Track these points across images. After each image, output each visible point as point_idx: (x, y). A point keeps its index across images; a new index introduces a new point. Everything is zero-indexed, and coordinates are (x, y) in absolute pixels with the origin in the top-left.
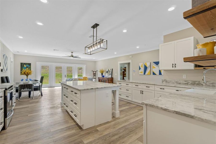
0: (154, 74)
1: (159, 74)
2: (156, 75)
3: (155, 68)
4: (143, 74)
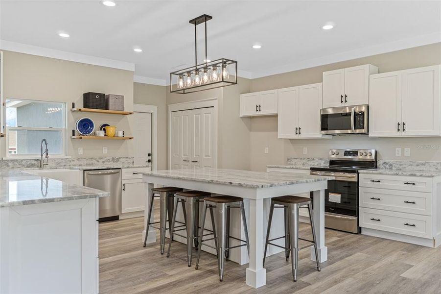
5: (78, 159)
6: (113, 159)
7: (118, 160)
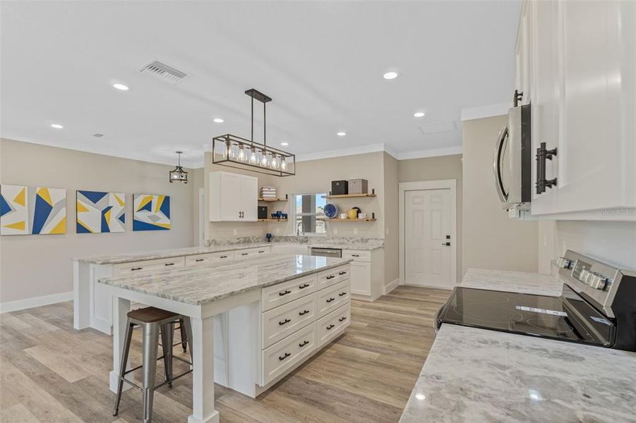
0: (81, 229)
1: (100, 232)
2: (88, 232)
3: (87, 210)
4: (28, 229)
5: (333, 238)
6: (362, 239)
7: (367, 240)
